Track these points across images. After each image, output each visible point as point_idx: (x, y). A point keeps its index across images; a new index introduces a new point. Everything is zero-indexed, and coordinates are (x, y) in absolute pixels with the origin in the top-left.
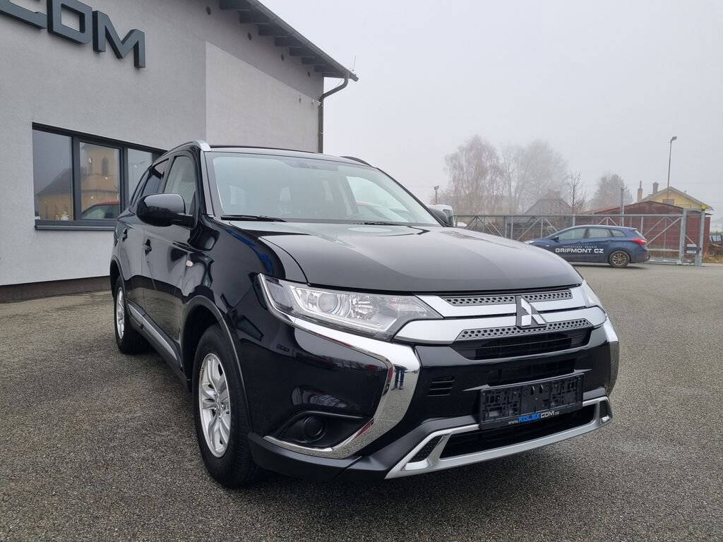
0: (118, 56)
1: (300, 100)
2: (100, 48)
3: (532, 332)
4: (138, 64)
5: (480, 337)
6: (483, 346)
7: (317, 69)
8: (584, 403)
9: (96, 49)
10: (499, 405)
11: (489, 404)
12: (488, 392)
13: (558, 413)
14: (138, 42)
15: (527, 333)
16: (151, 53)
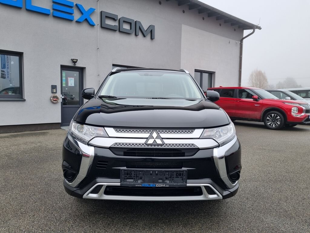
0: (144, 36)
1: (229, 42)
2: (137, 34)
3: (153, 147)
4: (152, 38)
5: (126, 146)
6: (127, 150)
7: (239, 27)
8: (187, 184)
9: (136, 35)
10: (132, 177)
11: (126, 175)
12: (124, 170)
13: (168, 186)
14: (152, 30)
15: (150, 147)
16: (157, 33)
